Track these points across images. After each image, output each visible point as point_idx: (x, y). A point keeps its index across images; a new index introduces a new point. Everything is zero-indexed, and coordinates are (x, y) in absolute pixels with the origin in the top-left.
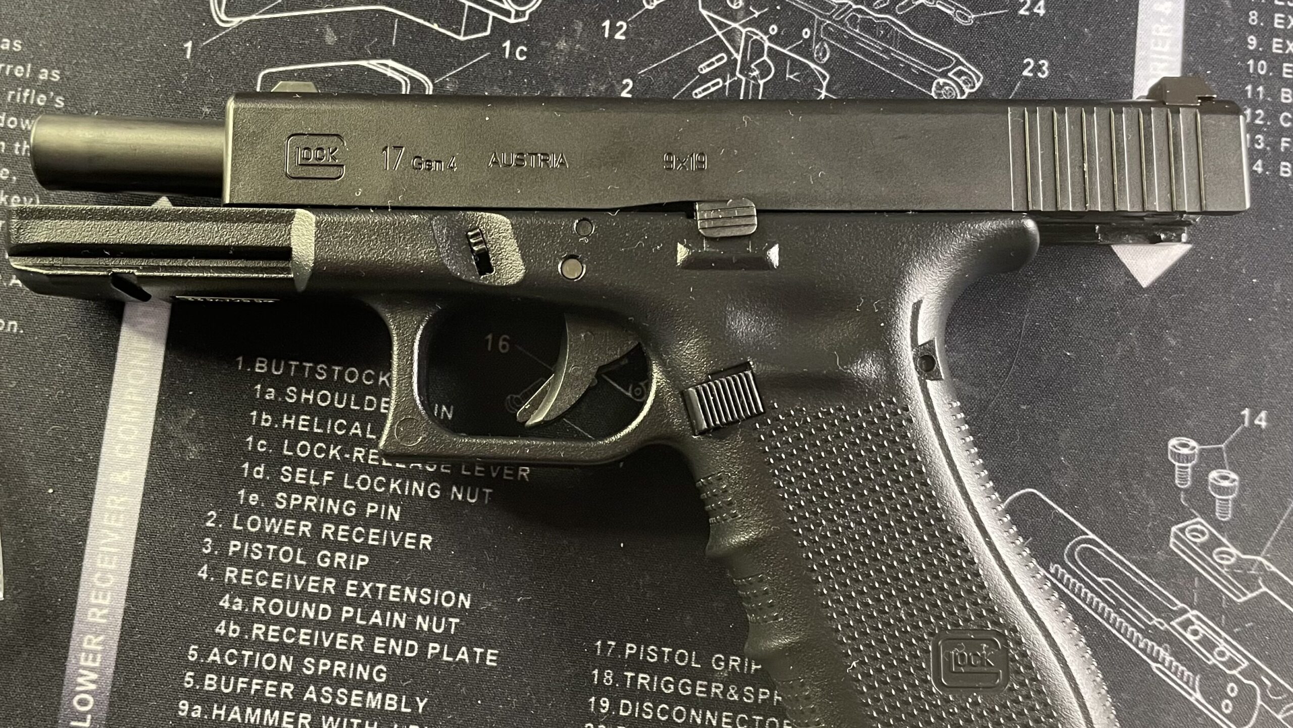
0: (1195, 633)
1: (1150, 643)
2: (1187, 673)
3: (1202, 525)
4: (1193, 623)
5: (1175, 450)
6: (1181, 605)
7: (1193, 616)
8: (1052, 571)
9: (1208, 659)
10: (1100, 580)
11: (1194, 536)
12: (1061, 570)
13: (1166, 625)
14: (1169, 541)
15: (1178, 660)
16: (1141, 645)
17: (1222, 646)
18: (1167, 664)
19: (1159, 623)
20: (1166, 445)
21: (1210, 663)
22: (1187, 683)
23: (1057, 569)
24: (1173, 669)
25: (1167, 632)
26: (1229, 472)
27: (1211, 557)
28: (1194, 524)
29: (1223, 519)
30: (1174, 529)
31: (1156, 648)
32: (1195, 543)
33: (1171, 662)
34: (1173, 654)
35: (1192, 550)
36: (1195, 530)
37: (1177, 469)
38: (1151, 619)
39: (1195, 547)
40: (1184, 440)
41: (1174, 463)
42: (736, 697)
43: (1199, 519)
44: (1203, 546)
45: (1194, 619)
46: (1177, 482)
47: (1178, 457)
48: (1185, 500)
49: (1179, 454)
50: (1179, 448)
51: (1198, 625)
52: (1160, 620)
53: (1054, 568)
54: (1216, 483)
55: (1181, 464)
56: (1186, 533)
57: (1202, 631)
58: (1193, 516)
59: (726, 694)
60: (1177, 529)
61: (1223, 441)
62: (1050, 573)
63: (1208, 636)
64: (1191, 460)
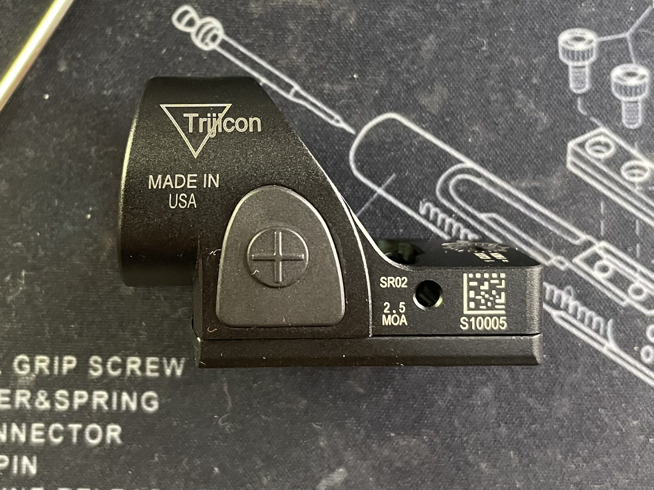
0: (604, 269)
2: (597, 319)
3: (606, 136)
4: (600, 258)
5: (567, 47)
6: (584, 237)
7: (600, 248)
8: (423, 211)
9: (622, 300)
10: (483, 216)
11: (598, 151)
12: (434, 210)
13: (567, 264)
14: (565, 161)
15: (585, 304)
17: (638, 282)
18: (571, 310)
19: (559, 262)
20: (556, 41)
21: (623, 304)
22: (597, 331)
23: (428, 210)
24: (579, 316)
25: (569, 272)
26: (637, 66)
27: (619, 174)
28: (596, 136)
29: (631, 127)
30: (572, 145)
31: (557, 292)
32: (599, 160)
33: (576, 308)
34: (578, 297)
35: (594, 167)
36: (599, 143)
37: (571, 70)
38: (548, 258)
39: (598, 164)
40: (578, 32)
41: (567, 63)
42: (47, 405)
43: (602, 129)
44: (608, 162)
45: (601, 253)
46: (572, 85)
47: (573, 55)
48: (583, 107)
49: (573, 52)
50: (573, 43)
51: (606, 260)
52: (560, 258)
53: (425, 208)
54: (620, 82)
55: (576, 64)
56: (587, 149)
57: (612, 267)
58: (594, 127)
59: (34, 401)
60: (575, 145)
61: (628, 29)
62: (419, 214)
63: (620, 272)
64: (588, 58)
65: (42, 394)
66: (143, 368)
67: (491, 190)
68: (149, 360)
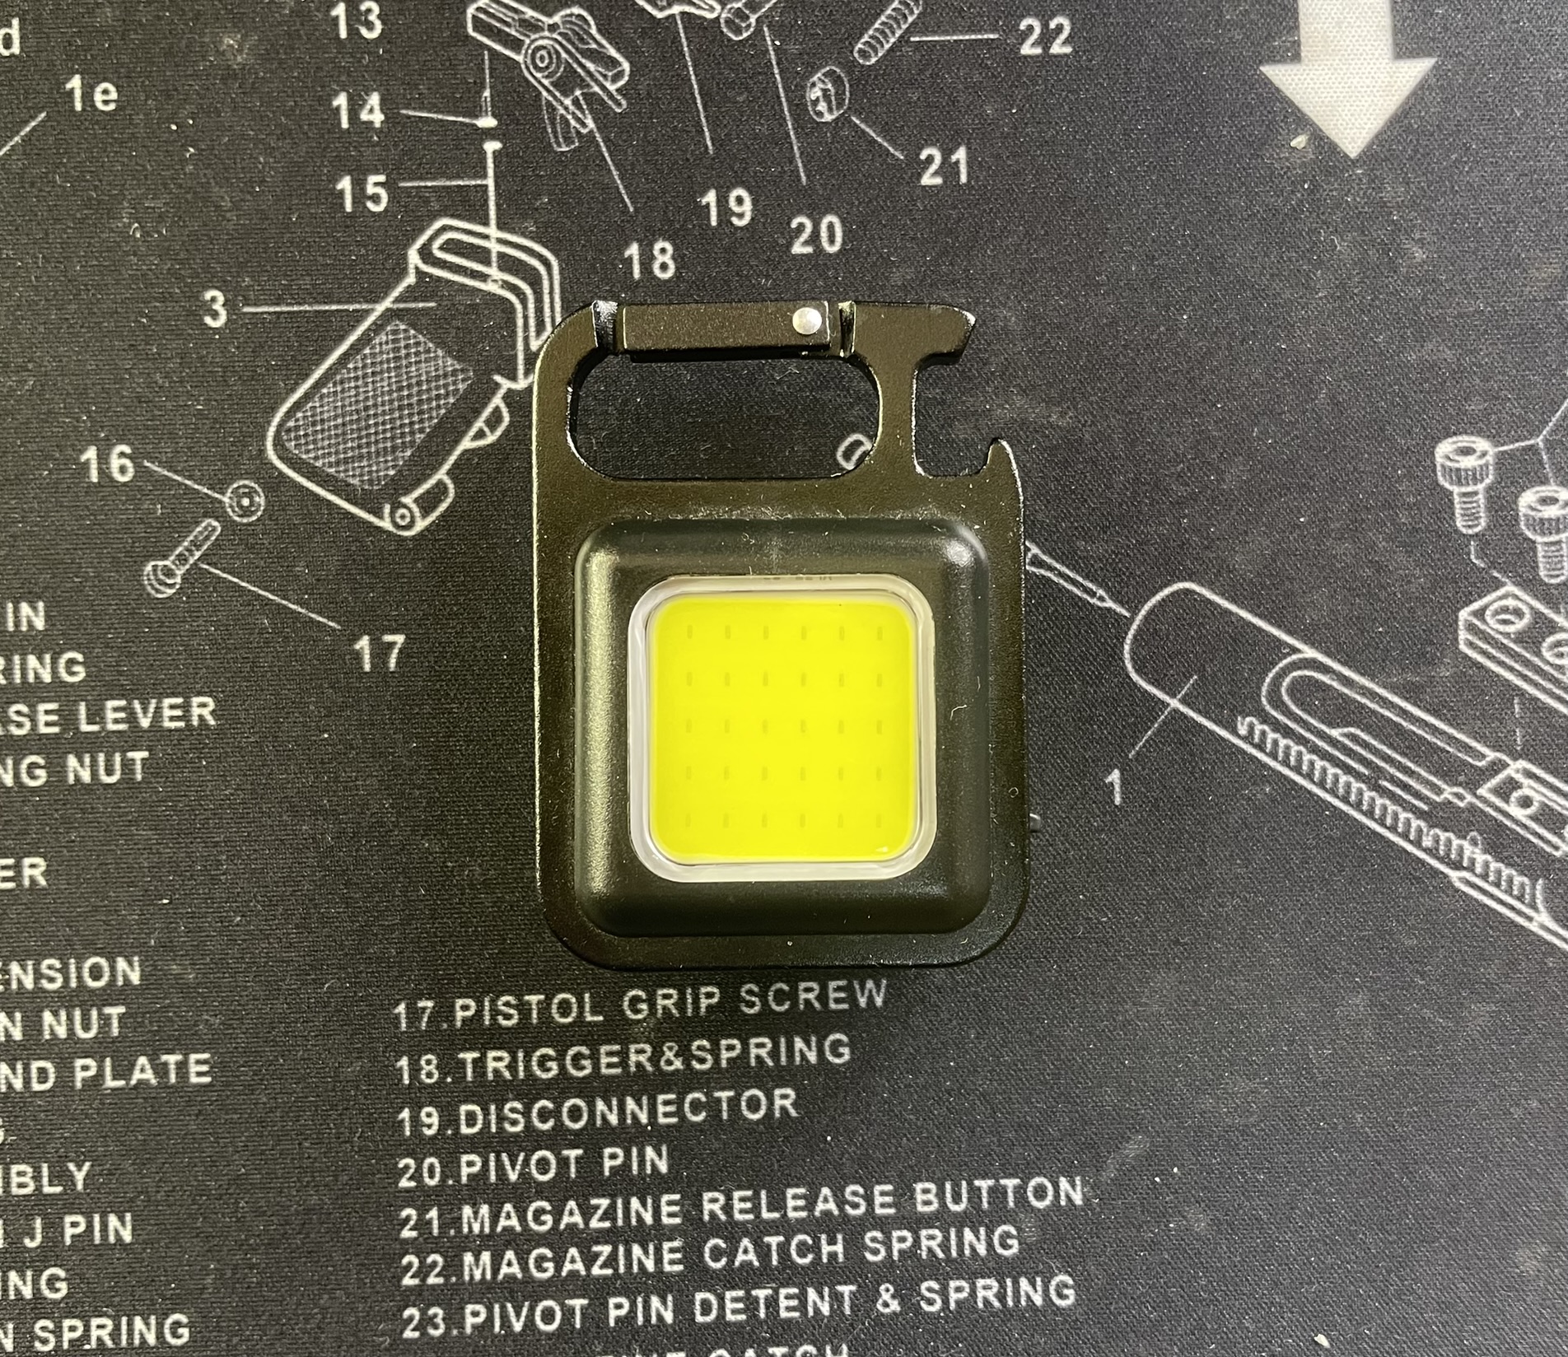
0: (1526, 802)
1: (1443, 836)
2: (1518, 879)
3: (1517, 597)
4: (1516, 786)
5: (1449, 464)
6: (1491, 755)
7: (1517, 771)
8: (1243, 731)
9: (1557, 848)
10: (1335, 733)
11: (1505, 622)
12: (1258, 728)
13: (1469, 798)
14: (1456, 639)
15: (1501, 858)
16: (1427, 842)
18: (1479, 870)
19: (1457, 795)
20: (1433, 453)
21: (1558, 854)
22: (1520, 898)
23: (1251, 727)
24: (1492, 877)
25: (1472, 808)
26: (1555, 488)
27: (1538, 654)
28: (1500, 598)
29: (1553, 581)
30: (1464, 614)
31: (1456, 842)
32: (1507, 635)
33: (1486, 865)
34: (1489, 848)
35: (1501, 647)
36: (1505, 610)
37: (1457, 499)
38: (1439, 791)
39: (1505, 641)
40: (1464, 440)
41: (1450, 488)
42: (678, 1064)
43: (1510, 588)
44: (1520, 638)
45: (1519, 777)
46: (1459, 523)
47: (1458, 476)
48: (1481, 557)
49: (1458, 470)
50: (1457, 458)
51: (1528, 788)
52: (1456, 789)
53: (1245, 727)
54: (1533, 513)
55: (1464, 489)
56: (1488, 618)
57: (1537, 798)
58: (1498, 584)
59: (659, 1061)
60: (1469, 615)
61: (1541, 432)
62: (1239, 736)
63: (1550, 804)
64: (1482, 480)
65: (670, 1049)
66: (823, 997)
67: (1346, 691)
68: (833, 985)
